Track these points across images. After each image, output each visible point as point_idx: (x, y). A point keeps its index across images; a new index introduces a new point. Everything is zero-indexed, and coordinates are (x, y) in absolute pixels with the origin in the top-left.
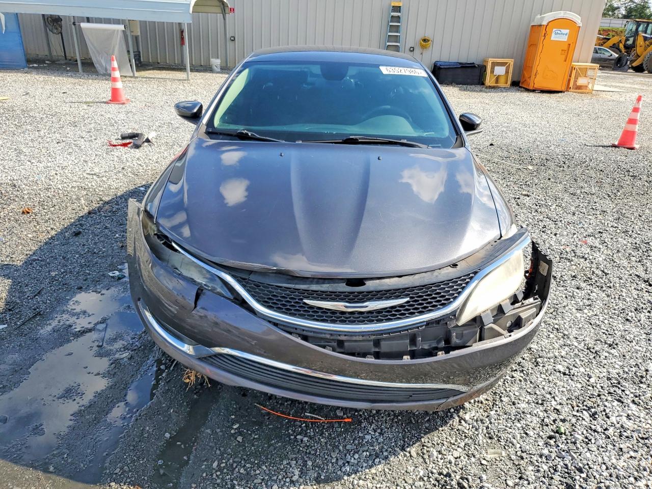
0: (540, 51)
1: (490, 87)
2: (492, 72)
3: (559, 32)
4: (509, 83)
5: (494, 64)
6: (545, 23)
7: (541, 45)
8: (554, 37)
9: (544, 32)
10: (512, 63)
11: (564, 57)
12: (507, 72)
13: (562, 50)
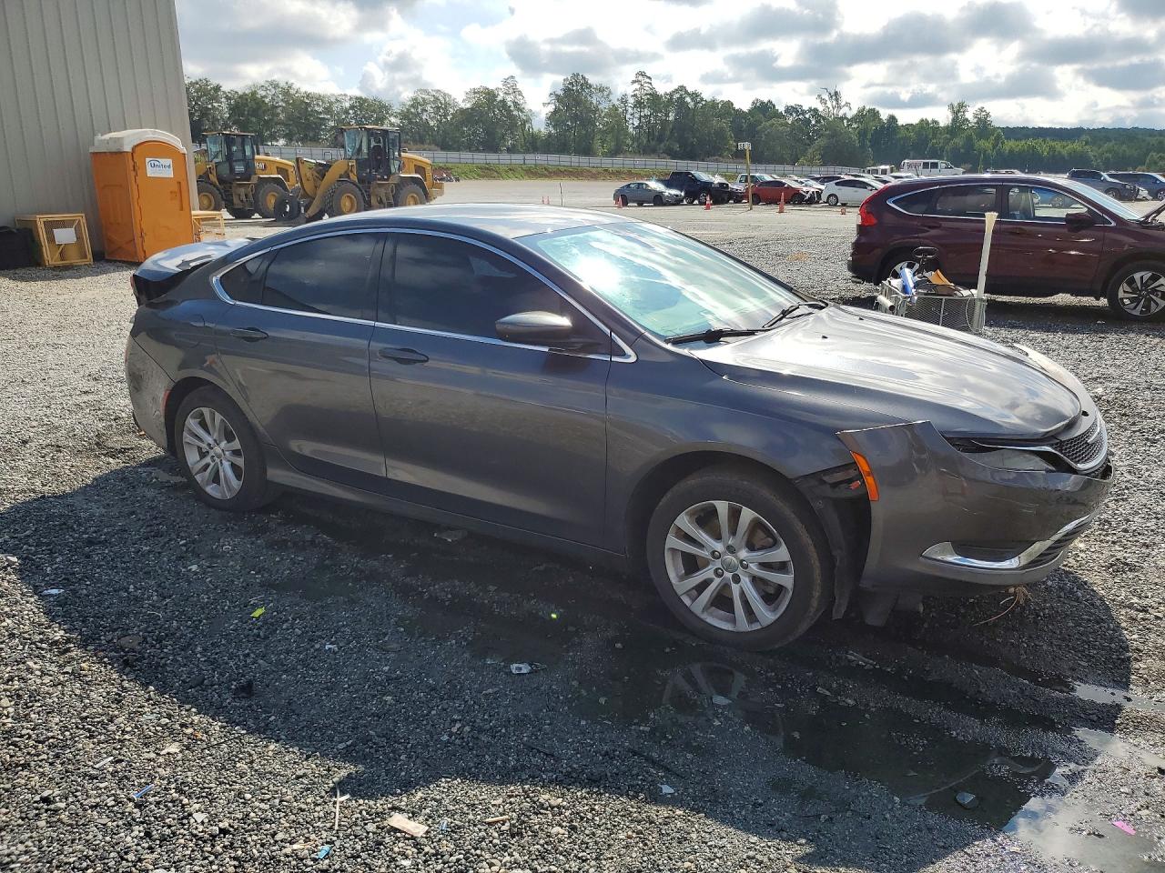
0: (136, 197)
1: (56, 268)
2: (51, 239)
3: (157, 163)
4: (90, 256)
5: (50, 226)
6: (128, 148)
7: (135, 187)
8: (151, 172)
9: (131, 163)
10: (83, 221)
11: (177, 202)
12: (79, 237)
13: (171, 192)
